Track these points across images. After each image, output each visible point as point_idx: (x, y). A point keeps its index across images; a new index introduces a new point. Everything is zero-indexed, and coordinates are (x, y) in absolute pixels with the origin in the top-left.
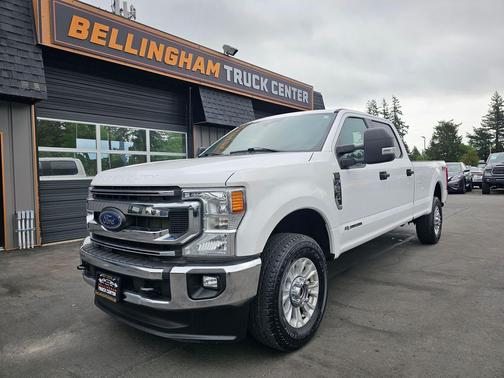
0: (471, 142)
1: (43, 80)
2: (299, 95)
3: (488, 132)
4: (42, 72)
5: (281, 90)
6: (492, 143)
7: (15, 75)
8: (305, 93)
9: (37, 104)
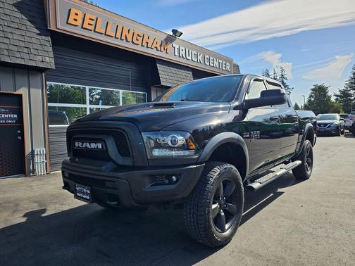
0: (337, 100)
1: (52, 55)
2: (224, 66)
3: (349, 92)
4: (51, 49)
5: (211, 61)
6: (352, 100)
7: (33, 51)
8: (228, 64)
9: (47, 72)
